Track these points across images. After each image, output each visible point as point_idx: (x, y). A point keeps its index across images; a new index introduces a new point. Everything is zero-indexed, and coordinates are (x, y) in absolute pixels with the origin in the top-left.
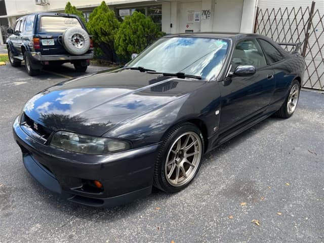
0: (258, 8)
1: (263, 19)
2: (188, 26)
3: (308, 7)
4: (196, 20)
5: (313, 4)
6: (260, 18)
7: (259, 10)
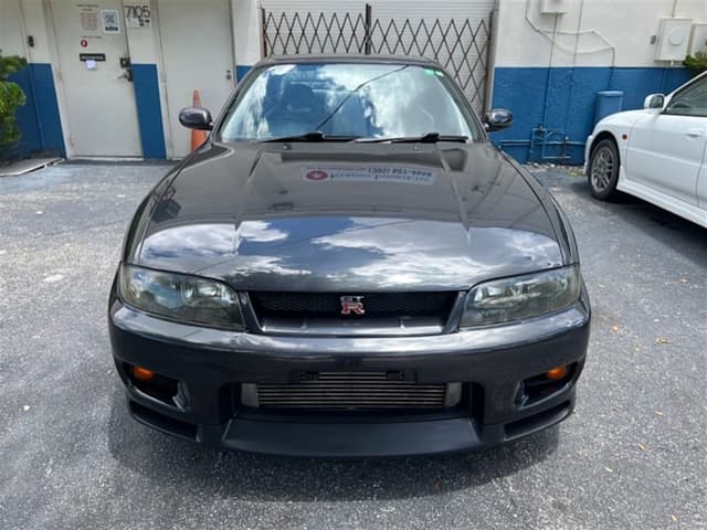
0: (263, 11)
1: (278, 33)
2: (84, 44)
3: (360, 15)
4: (107, 29)
5: (368, 8)
6: (271, 31)
7: (267, 15)
